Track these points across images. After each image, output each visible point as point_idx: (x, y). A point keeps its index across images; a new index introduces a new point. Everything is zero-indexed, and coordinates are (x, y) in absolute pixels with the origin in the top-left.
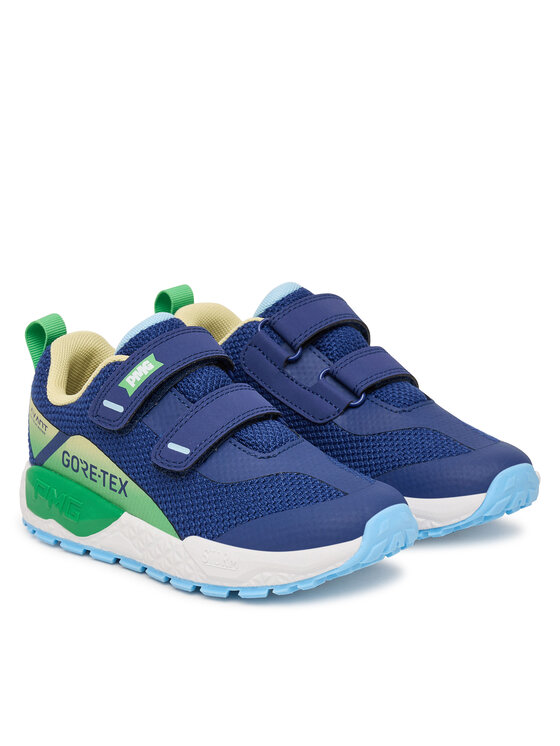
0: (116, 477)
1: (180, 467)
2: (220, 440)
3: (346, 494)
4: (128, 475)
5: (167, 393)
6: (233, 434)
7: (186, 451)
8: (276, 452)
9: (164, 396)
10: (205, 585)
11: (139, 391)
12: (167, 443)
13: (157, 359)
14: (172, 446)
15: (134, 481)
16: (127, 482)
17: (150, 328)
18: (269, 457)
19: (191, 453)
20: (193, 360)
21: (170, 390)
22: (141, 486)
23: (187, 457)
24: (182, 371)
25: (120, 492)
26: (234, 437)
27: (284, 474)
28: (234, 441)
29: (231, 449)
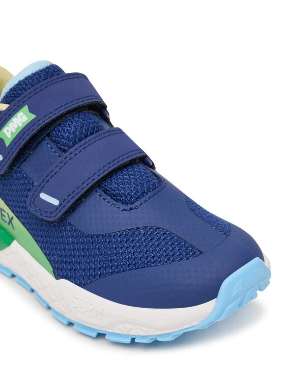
0: (4, 211)
1: (50, 217)
2: (86, 192)
3: (201, 253)
4: (13, 212)
5: (40, 142)
6: (98, 184)
7: (55, 202)
8: (137, 203)
9: (37, 145)
10: (77, 323)
11: (15, 141)
12: (39, 193)
13: (31, 111)
14: (43, 196)
15: (18, 218)
16: (12, 218)
17: (26, 78)
18: (131, 209)
19: (60, 204)
20: (63, 110)
21: (44, 139)
22: (23, 224)
23: (57, 208)
24: (53, 122)
25: (9, 224)
26: (99, 186)
27: (145, 228)
28: (100, 191)
29: (98, 200)
